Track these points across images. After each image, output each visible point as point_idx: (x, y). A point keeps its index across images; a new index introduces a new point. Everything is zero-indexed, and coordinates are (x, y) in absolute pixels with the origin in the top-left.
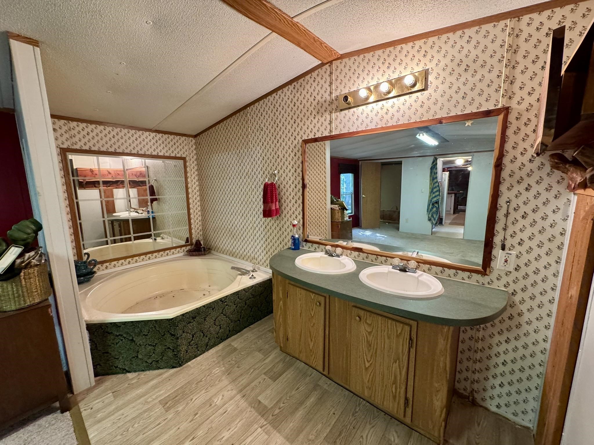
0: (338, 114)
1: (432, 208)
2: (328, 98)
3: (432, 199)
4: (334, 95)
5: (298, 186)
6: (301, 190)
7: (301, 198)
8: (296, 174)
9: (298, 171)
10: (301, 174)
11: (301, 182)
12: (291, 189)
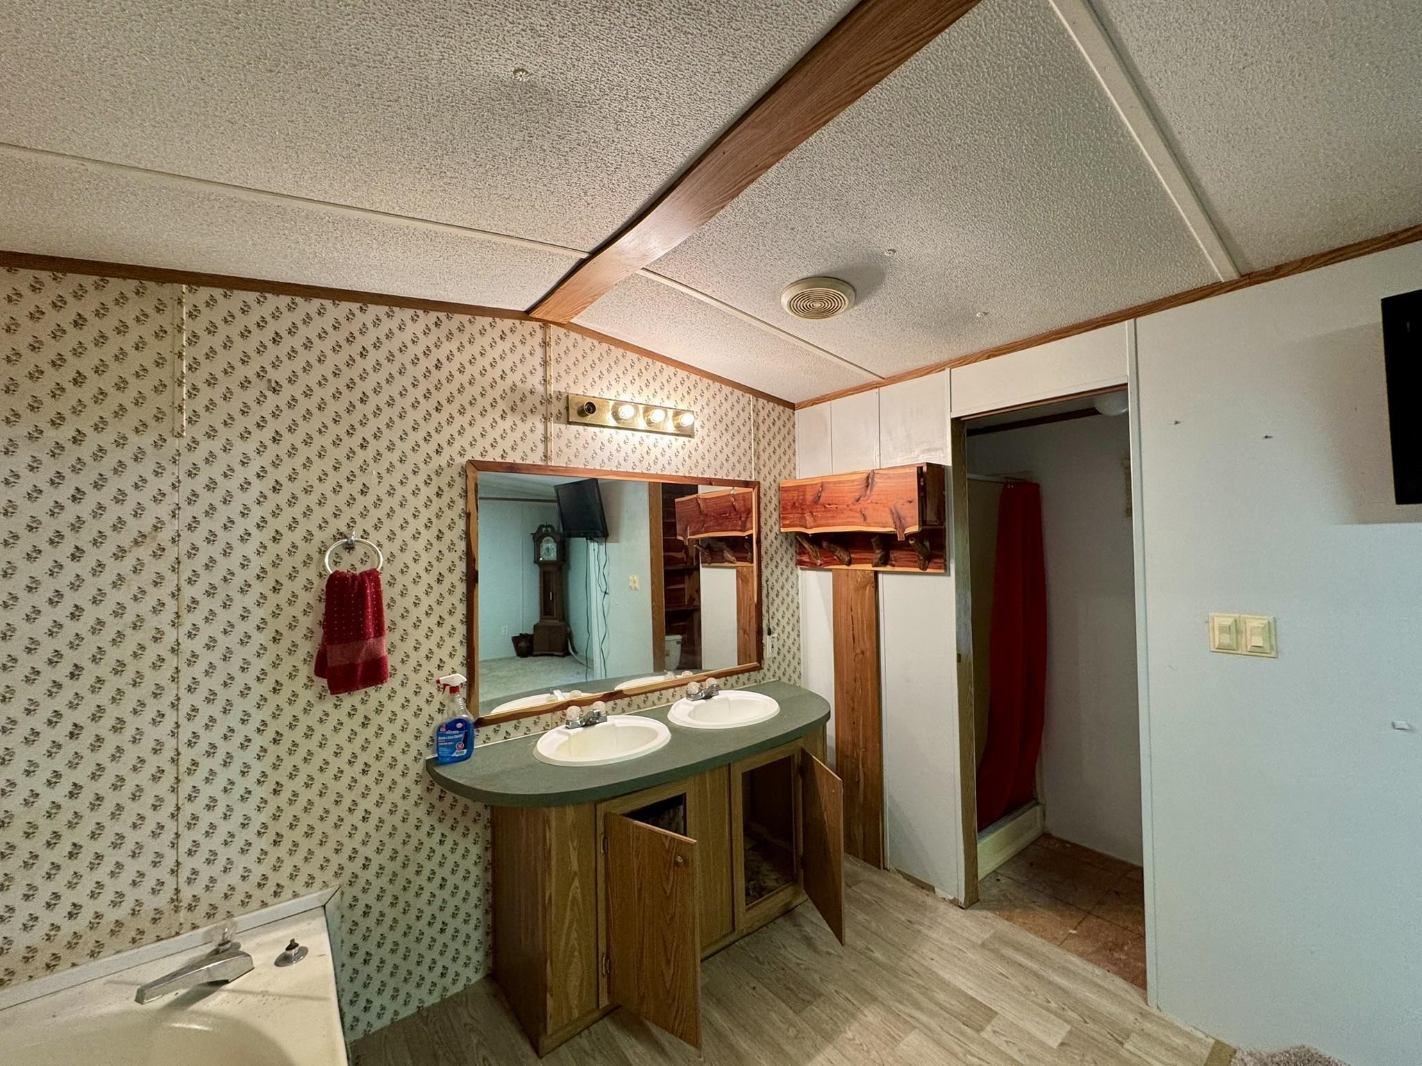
2: (540, 389)
4: (554, 389)
5: (450, 579)
6: (461, 588)
7: (461, 610)
8: (443, 545)
9: (449, 536)
10: (461, 546)
11: (461, 567)
12: (423, 586)
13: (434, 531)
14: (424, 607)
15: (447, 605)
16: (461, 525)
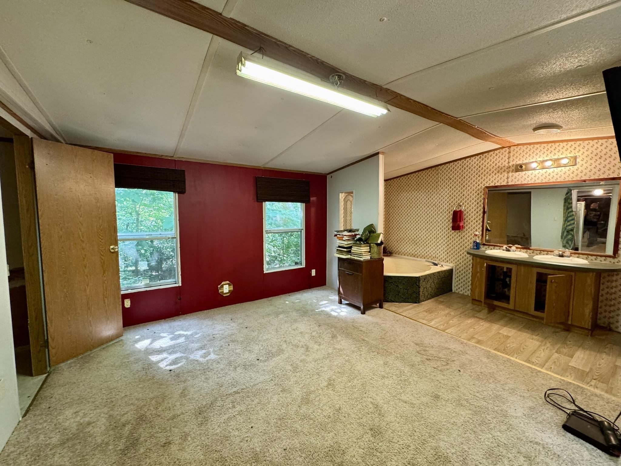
0: (514, 173)
1: (567, 235)
2: (507, 165)
3: (567, 226)
4: (511, 164)
5: (479, 212)
6: (482, 215)
7: (482, 219)
8: (478, 205)
9: (480, 203)
10: (482, 206)
11: (482, 210)
12: (473, 214)
13: (477, 202)
14: (473, 218)
15: (478, 218)
16: (483, 201)
